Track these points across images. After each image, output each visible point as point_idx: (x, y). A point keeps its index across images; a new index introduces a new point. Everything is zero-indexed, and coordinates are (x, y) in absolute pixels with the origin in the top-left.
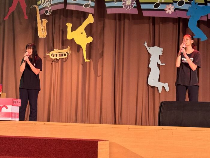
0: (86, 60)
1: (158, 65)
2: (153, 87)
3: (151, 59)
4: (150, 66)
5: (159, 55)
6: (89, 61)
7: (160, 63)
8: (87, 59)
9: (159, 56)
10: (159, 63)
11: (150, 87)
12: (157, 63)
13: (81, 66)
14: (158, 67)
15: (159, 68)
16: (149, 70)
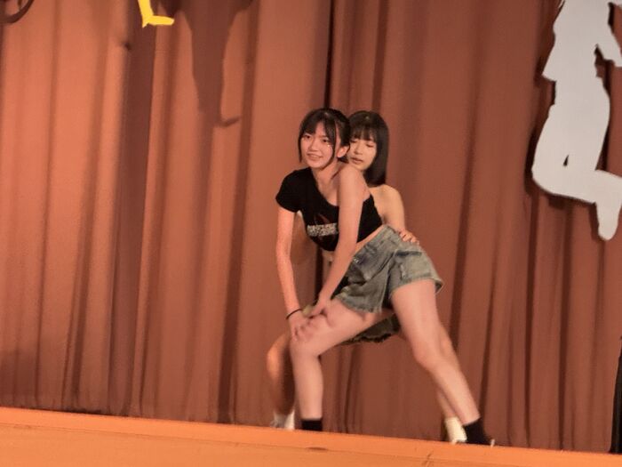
0: (149, 17)
1: (605, 67)
2: (563, 204)
3: (559, 26)
4: (548, 73)
5: (612, 6)
6: (169, 21)
7: (611, 52)
8: (156, 12)
9: (607, 10)
10: (607, 56)
11: (543, 202)
12: (598, 52)
13: (116, 56)
14: (599, 82)
15: (608, 86)
16: (545, 94)
